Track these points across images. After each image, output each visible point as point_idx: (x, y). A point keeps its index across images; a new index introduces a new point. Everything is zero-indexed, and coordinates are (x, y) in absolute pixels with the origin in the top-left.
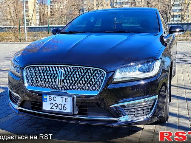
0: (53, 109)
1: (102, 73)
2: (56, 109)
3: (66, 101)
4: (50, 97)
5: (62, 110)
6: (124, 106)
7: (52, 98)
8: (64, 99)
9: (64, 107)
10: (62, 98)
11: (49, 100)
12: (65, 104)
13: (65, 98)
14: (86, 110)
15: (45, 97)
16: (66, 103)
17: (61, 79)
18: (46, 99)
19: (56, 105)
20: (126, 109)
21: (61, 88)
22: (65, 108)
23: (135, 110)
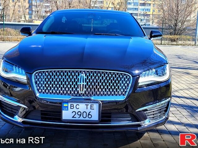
0: (76, 117)
1: (128, 77)
2: (79, 117)
3: (92, 108)
4: (72, 105)
5: (87, 119)
6: (146, 110)
7: (75, 106)
8: (89, 107)
9: (89, 114)
10: (87, 105)
11: (71, 108)
12: (90, 112)
13: (91, 105)
14: (110, 117)
15: (65, 105)
16: (91, 110)
17: (83, 85)
18: (67, 107)
19: (79, 113)
20: (147, 113)
21: (83, 94)
22: (90, 116)
23: (154, 113)
